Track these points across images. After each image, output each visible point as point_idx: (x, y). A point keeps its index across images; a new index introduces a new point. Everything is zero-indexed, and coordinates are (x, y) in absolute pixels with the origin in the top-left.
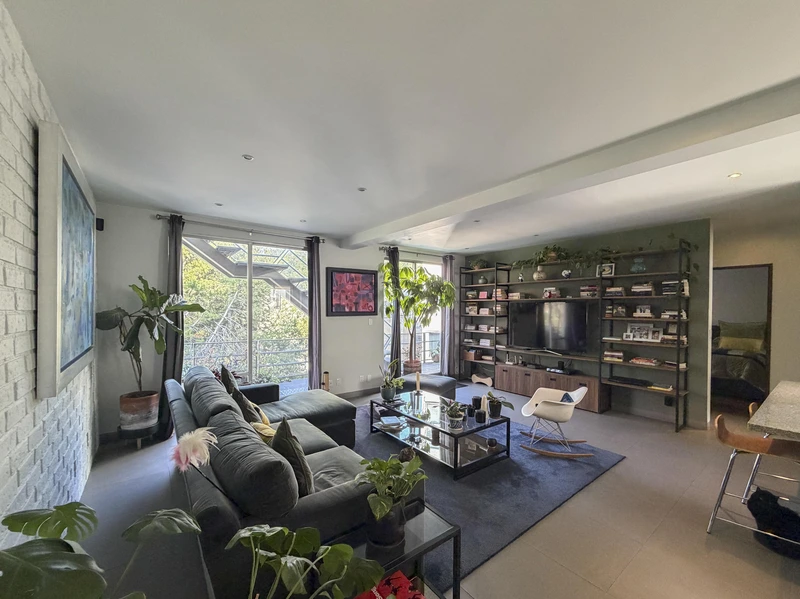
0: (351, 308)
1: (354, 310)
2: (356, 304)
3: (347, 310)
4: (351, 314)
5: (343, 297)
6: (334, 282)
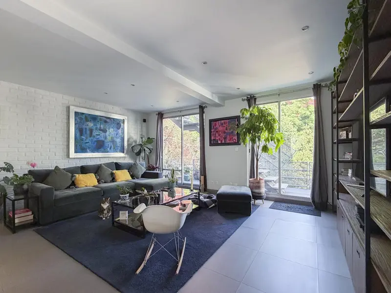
1: (223, 142)
2: (225, 138)
3: (219, 142)
6: (212, 127)
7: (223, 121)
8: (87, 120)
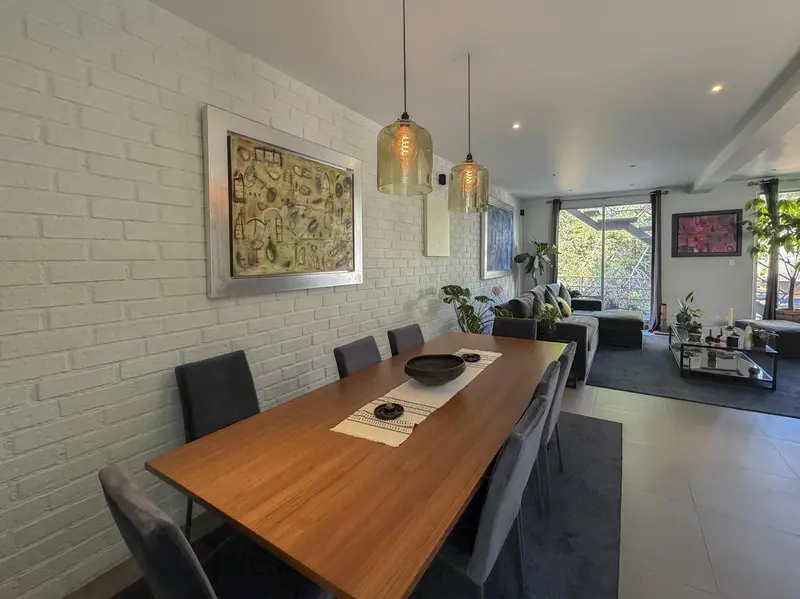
0: (701, 249)
2: (709, 245)
4: (701, 255)
5: (691, 239)
7: (705, 217)
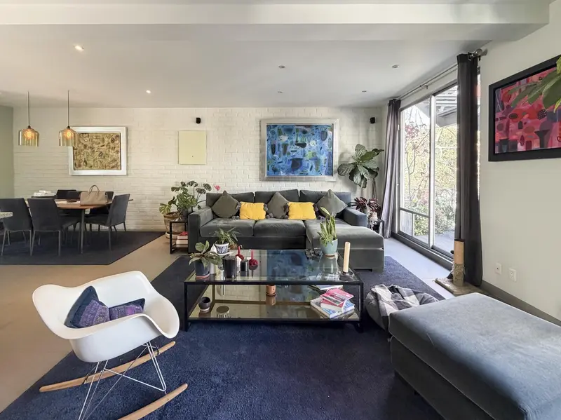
0: (529, 144)
1: (536, 146)
2: (542, 134)
3: (521, 148)
4: (529, 155)
5: (513, 126)
6: (498, 106)
8: (280, 133)
